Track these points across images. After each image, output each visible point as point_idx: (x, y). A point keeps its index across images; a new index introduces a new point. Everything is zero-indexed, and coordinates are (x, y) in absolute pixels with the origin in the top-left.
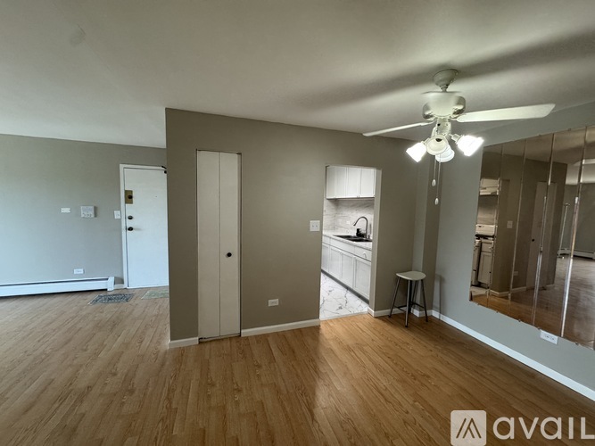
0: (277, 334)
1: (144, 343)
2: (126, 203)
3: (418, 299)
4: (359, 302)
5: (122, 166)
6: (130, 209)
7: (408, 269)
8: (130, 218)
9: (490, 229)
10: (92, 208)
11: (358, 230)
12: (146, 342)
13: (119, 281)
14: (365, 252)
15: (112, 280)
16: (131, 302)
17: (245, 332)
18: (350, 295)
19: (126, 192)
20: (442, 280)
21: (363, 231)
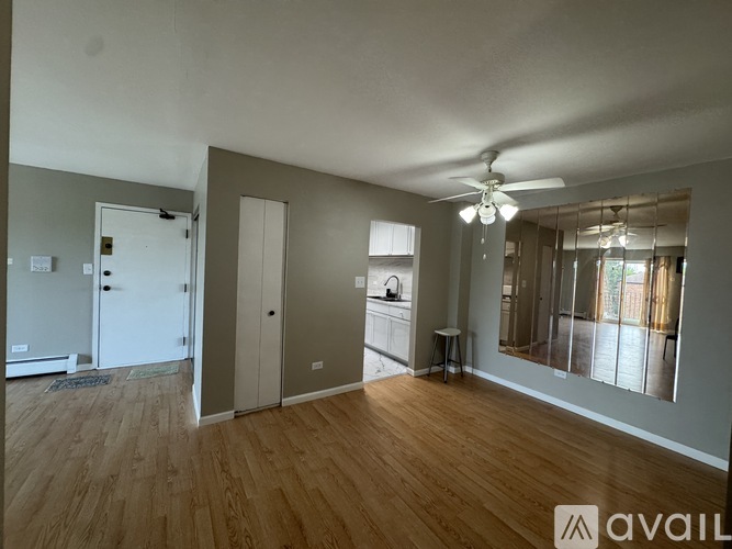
0: (321, 400)
1: (160, 425)
2: (102, 252)
3: (454, 356)
4: (396, 364)
5: (98, 205)
6: (107, 262)
7: (444, 327)
8: (107, 273)
9: (508, 289)
10: (49, 258)
11: (388, 290)
12: (164, 425)
13: (85, 359)
14: (401, 311)
15: (73, 358)
16: (113, 383)
17: (286, 401)
18: (384, 359)
19: (103, 238)
20: (474, 335)
21: (393, 291)
